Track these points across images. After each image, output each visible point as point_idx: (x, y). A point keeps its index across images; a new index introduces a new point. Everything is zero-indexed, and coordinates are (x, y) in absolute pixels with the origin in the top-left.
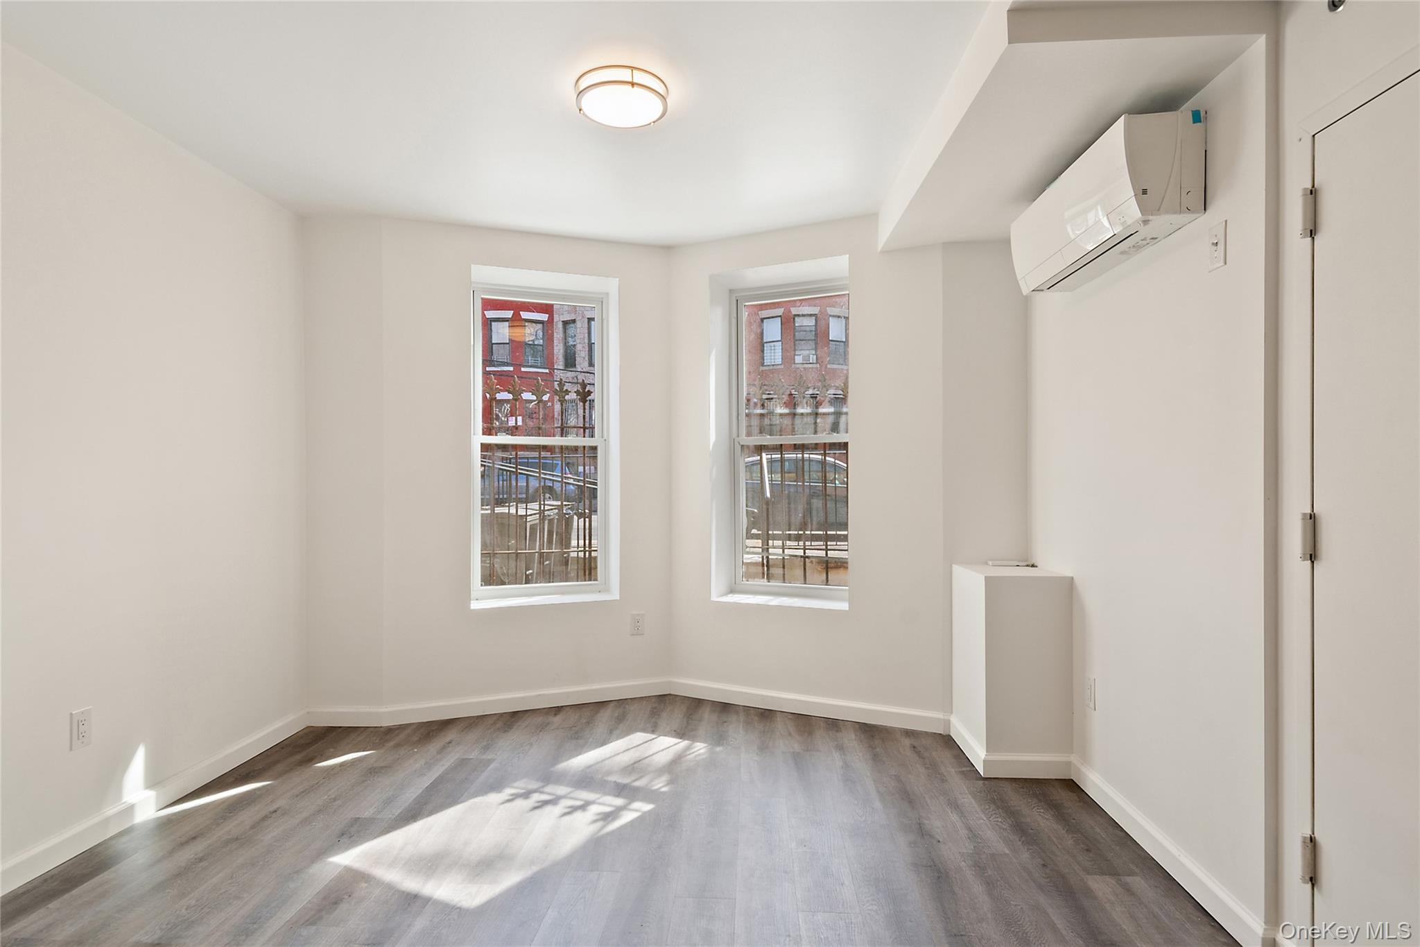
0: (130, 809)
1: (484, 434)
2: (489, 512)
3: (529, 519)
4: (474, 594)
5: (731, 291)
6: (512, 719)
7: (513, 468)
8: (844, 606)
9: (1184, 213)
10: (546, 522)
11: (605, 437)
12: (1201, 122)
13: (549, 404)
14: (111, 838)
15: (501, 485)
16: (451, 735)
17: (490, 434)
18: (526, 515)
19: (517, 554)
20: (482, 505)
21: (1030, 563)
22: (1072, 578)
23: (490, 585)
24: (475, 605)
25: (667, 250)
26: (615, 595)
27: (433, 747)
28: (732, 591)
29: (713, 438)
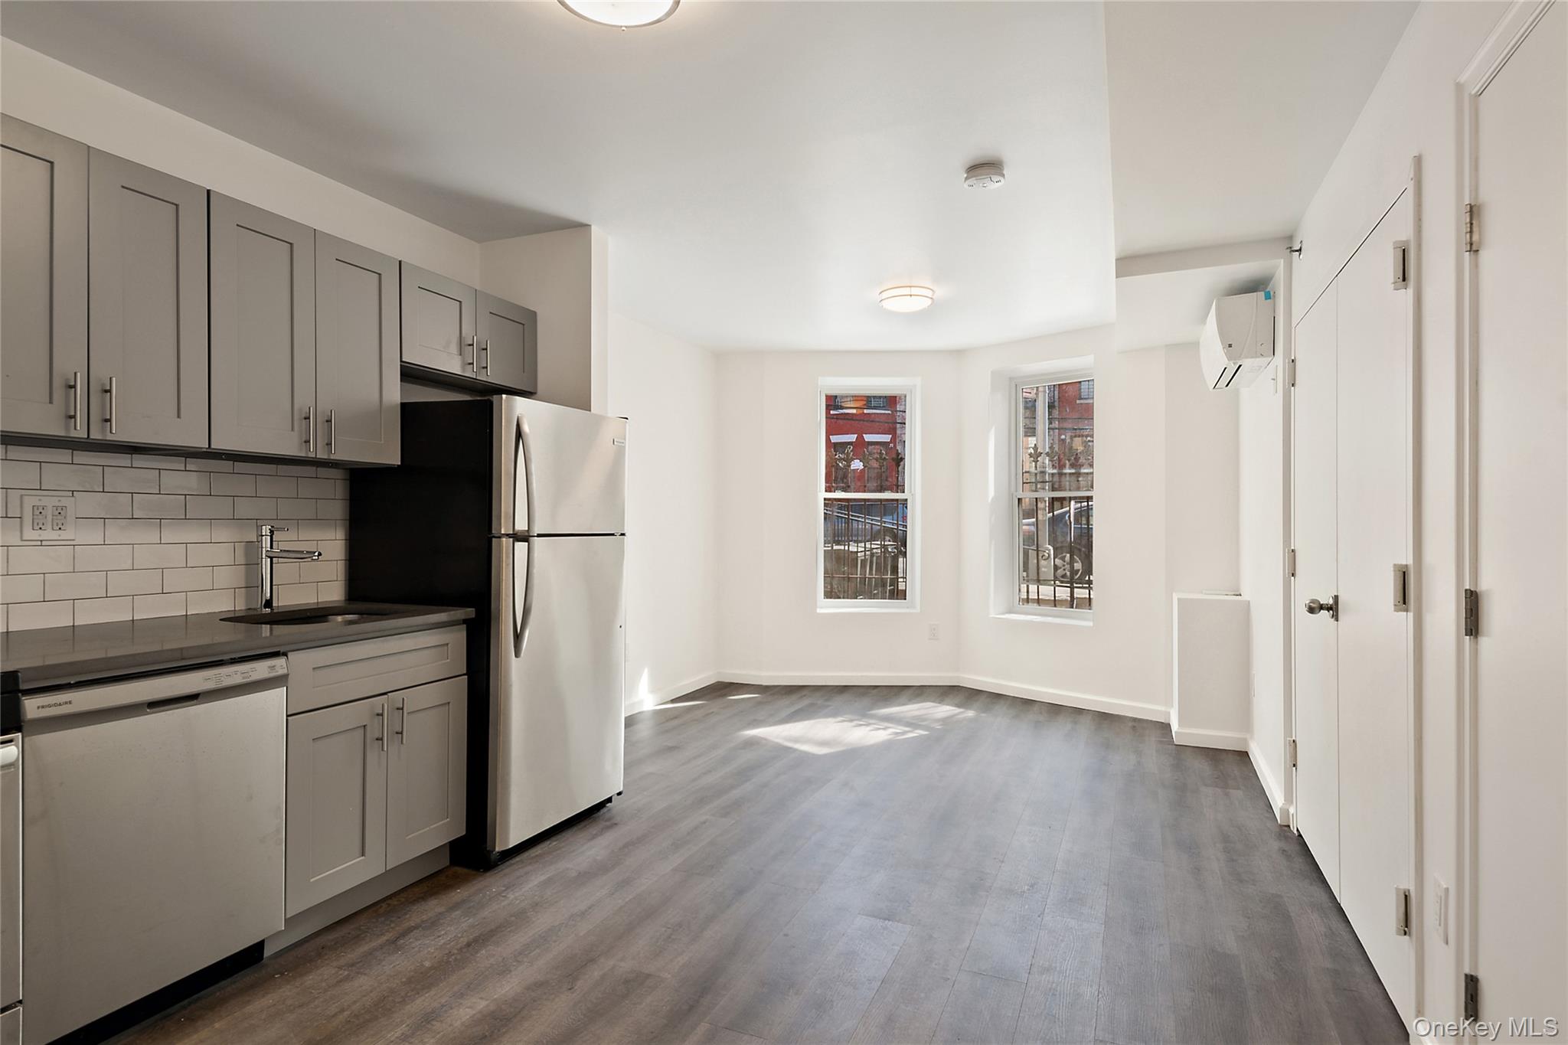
0: (641, 702)
1: (826, 491)
2: (830, 548)
3: (859, 554)
4: (818, 604)
5: (1011, 379)
6: (844, 689)
7: (845, 514)
8: (1091, 624)
9: (1259, 357)
10: (875, 558)
11: (913, 492)
12: (1270, 298)
13: (892, 445)
14: (637, 714)
15: (840, 527)
16: (805, 692)
17: (830, 491)
18: (857, 552)
19: (849, 578)
20: (825, 544)
21: (1238, 593)
22: (1249, 602)
23: (831, 598)
24: (819, 611)
25: (958, 353)
26: (918, 610)
27: (794, 697)
28: (1010, 612)
29: (991, 493)
